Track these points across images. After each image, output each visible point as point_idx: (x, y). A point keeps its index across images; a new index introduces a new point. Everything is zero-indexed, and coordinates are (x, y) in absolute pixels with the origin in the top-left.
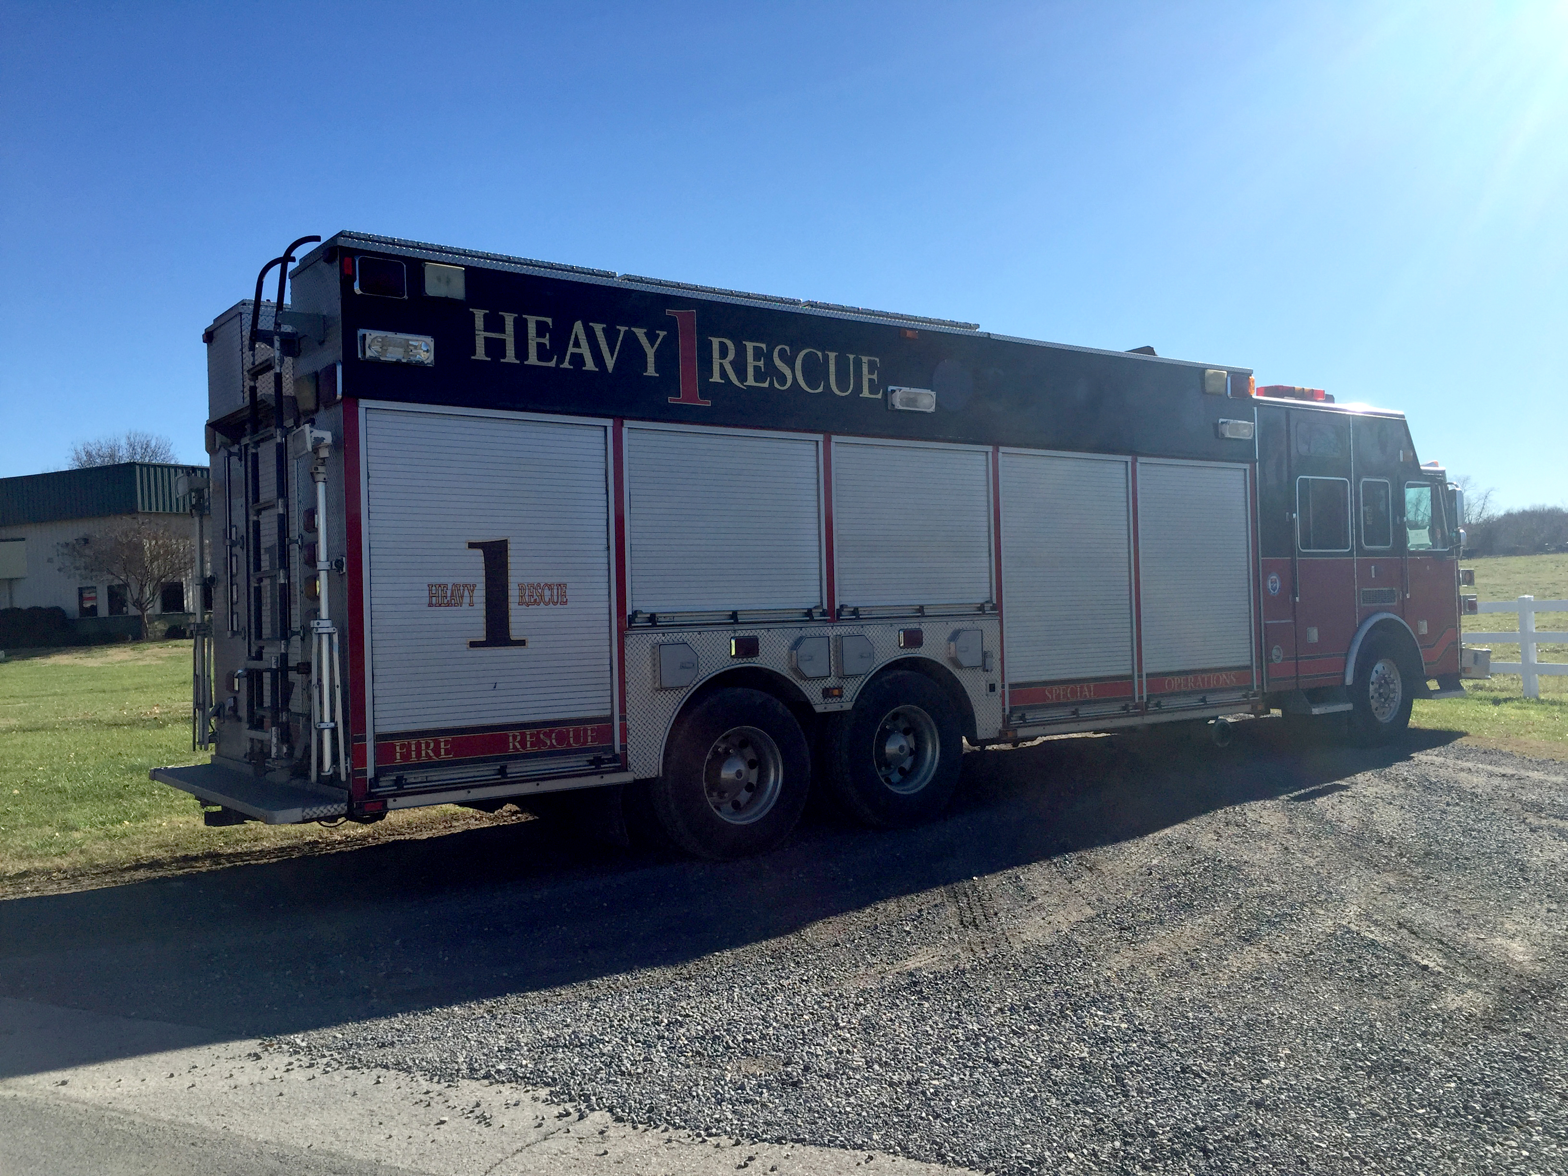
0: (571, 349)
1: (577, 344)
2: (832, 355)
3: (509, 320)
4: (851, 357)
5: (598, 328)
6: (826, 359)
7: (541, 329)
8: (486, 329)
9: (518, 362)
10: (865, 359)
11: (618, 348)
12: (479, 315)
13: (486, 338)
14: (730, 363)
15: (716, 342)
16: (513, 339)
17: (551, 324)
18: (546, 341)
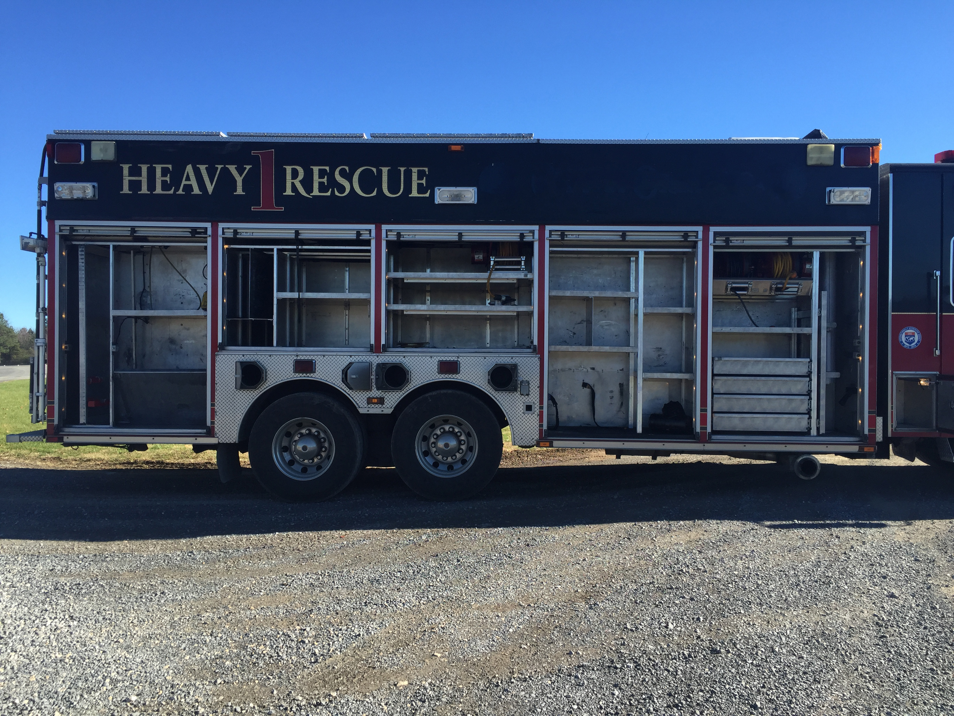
0: (184, 182)
1: (188, 179)
2: (385, 170)
3: (144, 168)
4: (402, 169)
5: (203, 168)
6: (380, 172)
7: (165, 172)
8: (130, 175)
9: (149, 193)
10: (415, 170)
11: (216, 179)
12: (126, 168)
13: (130, 181)
14: (300, 181)
15: (289, 169)
16: (146, 180)
17: (171, 168)
18: (168, 179)
